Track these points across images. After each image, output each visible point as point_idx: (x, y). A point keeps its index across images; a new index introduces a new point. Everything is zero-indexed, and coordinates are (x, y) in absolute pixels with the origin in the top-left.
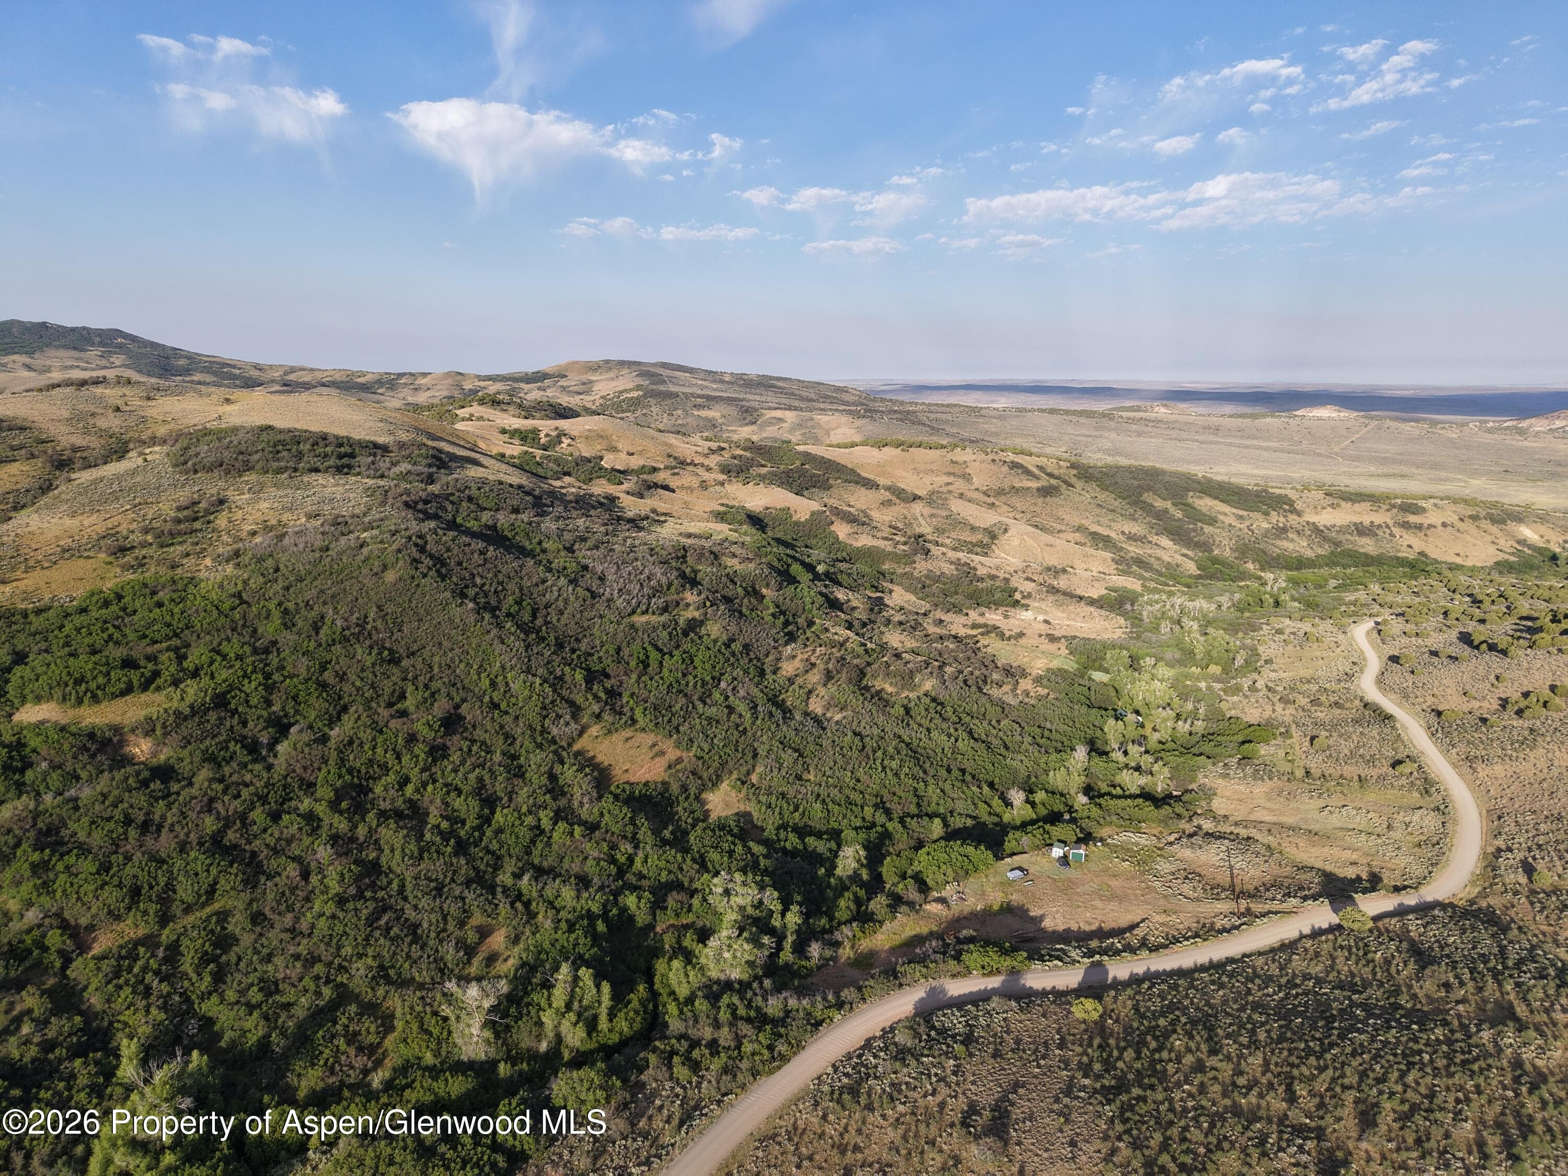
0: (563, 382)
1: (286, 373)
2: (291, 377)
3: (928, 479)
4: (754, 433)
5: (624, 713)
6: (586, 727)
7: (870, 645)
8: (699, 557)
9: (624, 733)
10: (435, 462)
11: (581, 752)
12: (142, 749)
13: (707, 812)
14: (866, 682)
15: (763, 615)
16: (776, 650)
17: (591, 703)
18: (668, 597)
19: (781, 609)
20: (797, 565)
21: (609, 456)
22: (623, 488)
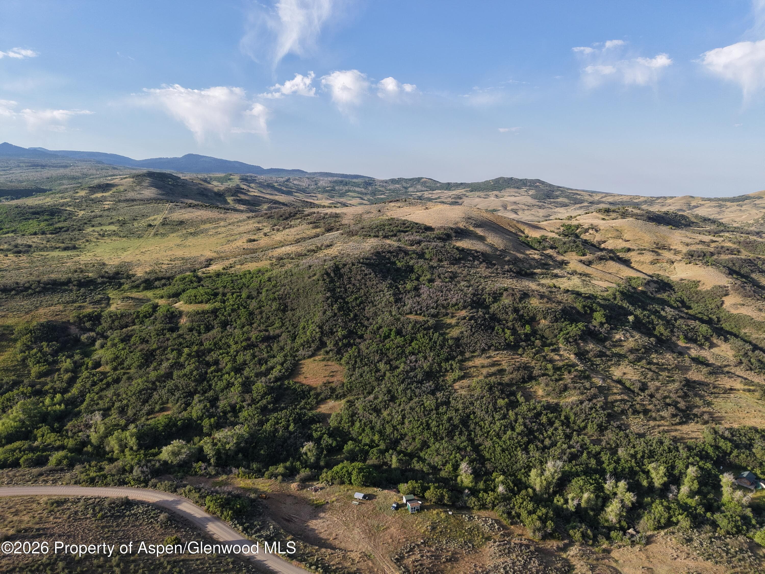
1: (602, 197)
2: (603, 199)
5: (342, 355)
6: (317, 355)
7: (581, 367)
8: (508, 295)
9: (330, 363)
10: (444, 237)
11: (301, 364)
12: (184, 321)
13: (316, 408)
14: (528, 385)
15: (508, 332)
16: (484, 351)
17: (330, 346)
18: (444, 311)
19: (534, 332)
20: (602, 312)
21: (610, 241)
22: (583, 258)
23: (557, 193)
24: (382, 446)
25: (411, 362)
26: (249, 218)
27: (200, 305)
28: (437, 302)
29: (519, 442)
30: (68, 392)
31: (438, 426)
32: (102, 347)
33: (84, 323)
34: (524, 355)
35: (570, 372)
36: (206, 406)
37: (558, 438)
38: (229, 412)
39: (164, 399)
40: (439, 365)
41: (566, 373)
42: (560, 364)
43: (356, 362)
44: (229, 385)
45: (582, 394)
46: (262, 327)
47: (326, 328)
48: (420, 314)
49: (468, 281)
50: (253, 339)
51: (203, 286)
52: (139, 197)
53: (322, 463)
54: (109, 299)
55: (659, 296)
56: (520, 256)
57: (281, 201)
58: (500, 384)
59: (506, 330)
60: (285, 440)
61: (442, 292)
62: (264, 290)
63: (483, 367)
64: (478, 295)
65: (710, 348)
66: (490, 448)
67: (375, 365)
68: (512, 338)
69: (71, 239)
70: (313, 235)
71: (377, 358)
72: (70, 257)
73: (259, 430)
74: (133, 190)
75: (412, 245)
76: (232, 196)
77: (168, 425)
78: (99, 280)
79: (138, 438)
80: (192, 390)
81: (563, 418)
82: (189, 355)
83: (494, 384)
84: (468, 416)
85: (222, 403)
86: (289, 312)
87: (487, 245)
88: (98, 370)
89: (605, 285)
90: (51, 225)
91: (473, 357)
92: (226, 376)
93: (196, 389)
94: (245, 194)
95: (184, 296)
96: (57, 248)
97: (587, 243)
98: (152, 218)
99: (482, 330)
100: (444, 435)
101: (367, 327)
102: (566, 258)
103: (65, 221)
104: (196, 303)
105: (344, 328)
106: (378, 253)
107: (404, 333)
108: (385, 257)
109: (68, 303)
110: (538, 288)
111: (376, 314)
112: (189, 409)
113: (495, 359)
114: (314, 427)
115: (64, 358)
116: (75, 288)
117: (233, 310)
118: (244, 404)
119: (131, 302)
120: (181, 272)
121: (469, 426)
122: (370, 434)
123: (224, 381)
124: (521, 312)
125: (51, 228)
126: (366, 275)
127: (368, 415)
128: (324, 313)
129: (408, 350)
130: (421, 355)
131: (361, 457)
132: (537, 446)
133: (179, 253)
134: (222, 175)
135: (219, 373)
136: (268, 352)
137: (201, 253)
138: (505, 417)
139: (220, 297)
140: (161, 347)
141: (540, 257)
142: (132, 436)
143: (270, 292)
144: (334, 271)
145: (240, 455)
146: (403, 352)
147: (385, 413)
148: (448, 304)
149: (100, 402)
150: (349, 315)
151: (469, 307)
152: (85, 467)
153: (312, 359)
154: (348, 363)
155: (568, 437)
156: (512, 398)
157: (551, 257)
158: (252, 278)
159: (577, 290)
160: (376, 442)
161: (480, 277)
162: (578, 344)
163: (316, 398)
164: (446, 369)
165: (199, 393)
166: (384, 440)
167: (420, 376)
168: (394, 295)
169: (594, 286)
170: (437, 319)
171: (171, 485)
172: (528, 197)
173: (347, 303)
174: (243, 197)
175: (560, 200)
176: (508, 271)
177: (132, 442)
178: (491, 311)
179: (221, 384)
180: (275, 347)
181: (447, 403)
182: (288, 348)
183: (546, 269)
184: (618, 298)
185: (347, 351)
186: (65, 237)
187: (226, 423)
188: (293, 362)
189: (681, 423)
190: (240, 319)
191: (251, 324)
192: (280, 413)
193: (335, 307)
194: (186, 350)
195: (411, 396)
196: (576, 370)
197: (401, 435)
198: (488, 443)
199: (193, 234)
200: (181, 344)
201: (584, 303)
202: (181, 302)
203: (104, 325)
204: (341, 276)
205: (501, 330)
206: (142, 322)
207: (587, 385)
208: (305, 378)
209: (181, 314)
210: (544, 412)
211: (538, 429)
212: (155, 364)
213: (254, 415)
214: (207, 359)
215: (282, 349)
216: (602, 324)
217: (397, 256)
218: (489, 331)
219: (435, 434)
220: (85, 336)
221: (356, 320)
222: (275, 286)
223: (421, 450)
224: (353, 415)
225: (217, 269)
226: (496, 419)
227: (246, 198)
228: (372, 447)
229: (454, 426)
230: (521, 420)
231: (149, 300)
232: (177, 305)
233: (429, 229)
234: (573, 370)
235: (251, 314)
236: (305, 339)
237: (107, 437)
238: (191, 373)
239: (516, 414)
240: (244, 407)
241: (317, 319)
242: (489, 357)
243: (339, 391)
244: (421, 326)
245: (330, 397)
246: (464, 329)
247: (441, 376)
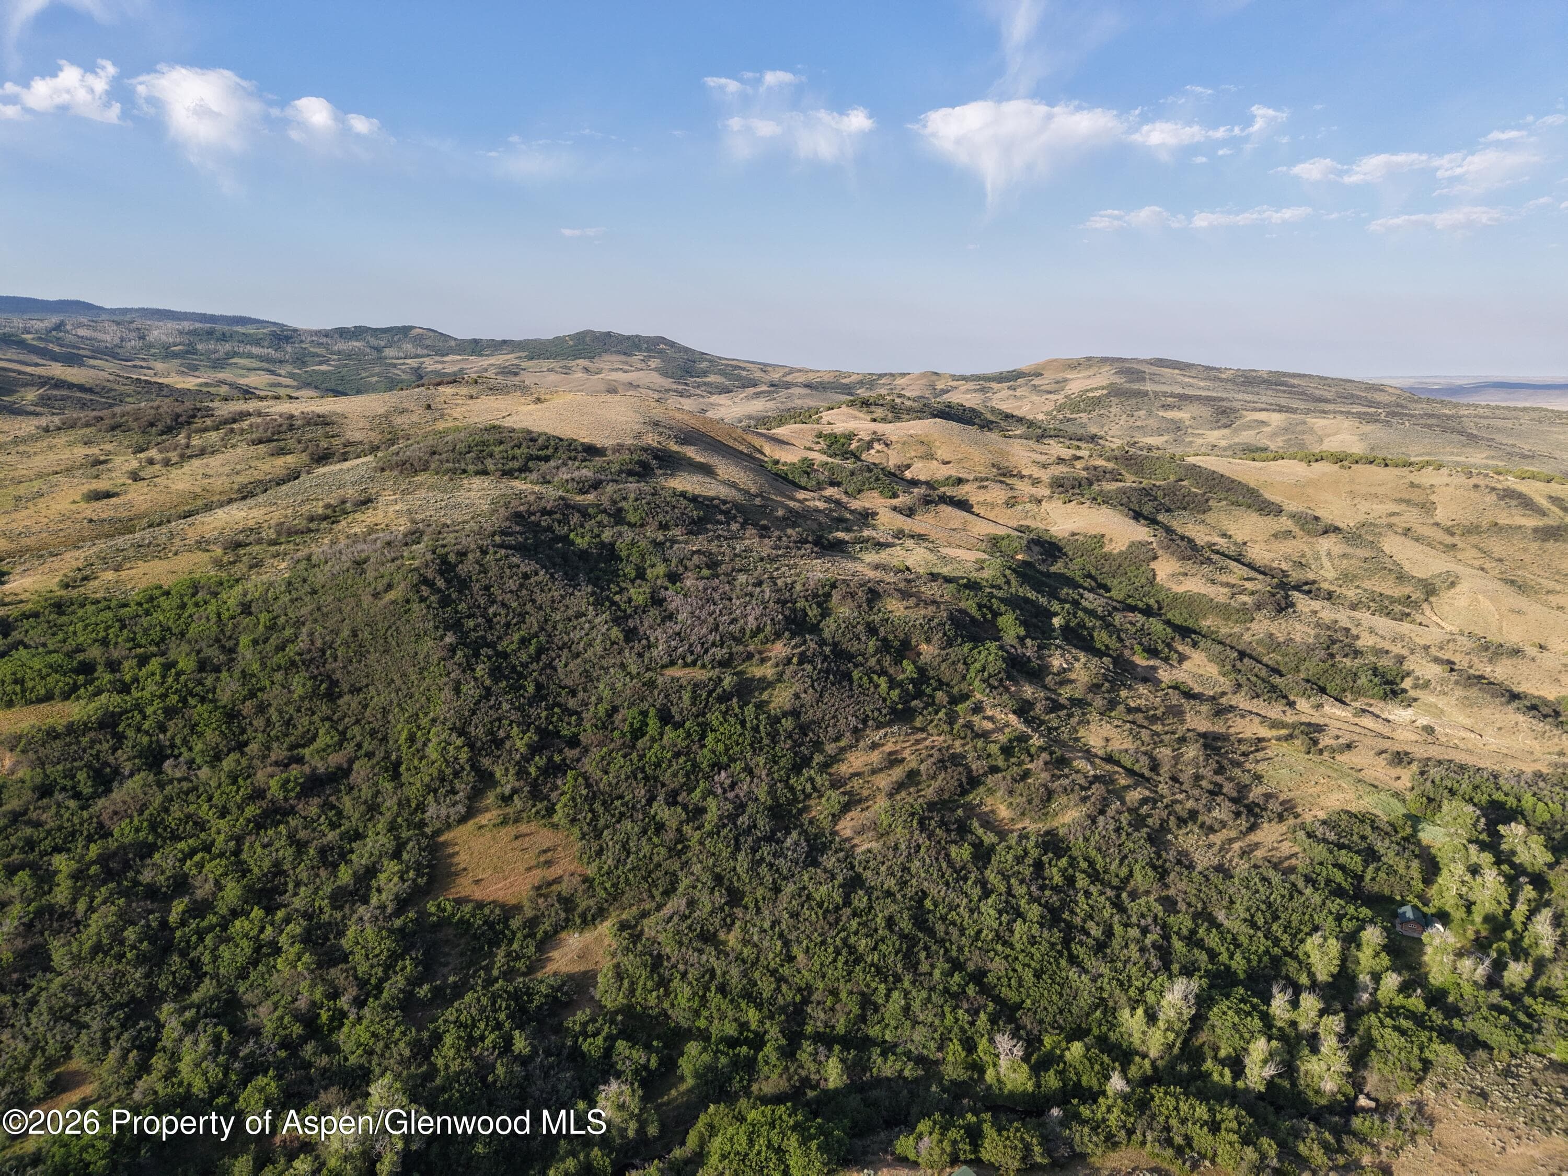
0: (1036, 382)
1: (785, 375)
2: (788, 378)
3: (1364, 506)
4: (1224, 437)
5: (550, 800)
6: (480, 812)
7: (1038, 740)
8: (843, 597)
9: (523, 828)
10: (637, 468)
11: (445, 844)
13: (543, 962)
14: (973, 797)
15: (881, 681)
16: (857, 733)
17: (507, 780)
18: (741, 648)
19: (923, 675)
20: (1011, 615)
21: (919, 465)
22: (895, 502)
23: (704, 365)
25: (724, 789)
26: (45, 430)
27: (48, 708)
28: (717, 629)
29: (1052, 946)
34: (932, 730)
35: (1030, 755)
36: (218, 1039)
37: (1106, 913)
39: (51, 1046)
40: (787, 785)
41: (1025, 758)
42: (1003, 738)
43: (593, 813)
45: (1083, 800)
46: (278, 752)
47: (477, 731)
48: (694, 663)
50: (273, 792)
51: (27, 646)
55: (1053, 569)
56: (792, 504)
58: (928, 808)
59: (874, 677)
61: (715, 603)
62: (244, 639)
63: (874, 772)
64: (786, 602)
65: (1180, 662)
66: (1009, 978)
67: (647, 814)
68: (892, 694)
70: (282, 473)
71: (641, 792)
75: (582, 492)
80: (141, 993)
81: (1083, 864)
82: (78, 877)
83: (923, 810)
86: (347, 698)
87: (723, 483)
89: (969, 555)
91: (842, 750)
93: (152, 988)
97: (881, 471)
99: (833, 684)
101: (578, 714)
102: (866, 503)
104: (30, 702)
105: (525, 725)
106: (518, 517)
107: (677, 718)
108: (538, 524)
110: (877, 574)
111: (588, 676)
113: (886, 749)
114: (572, 1024)
117: (170, 712)
118: (341, 1003)
122: (728, 1009)
123: (241, 941)
124: (882, 633)
126: (526, 576)
127: (694, 955)
128: (457, 690)
129: (704, 757)
130: (739, 766)
131: (740, 1079)
135: (212, 919)
136: (334, 825)
139: (104, 677)
141: (824, 505)
144: (441, 573)
146: (695, 765)
147: (732, 939)
148: (743, 630)
150: (523, 687)
151: (787, 634)
153: (471, 823)
154: (574, 821)
156: (970, 837)
157: (840, 503)
158: (183, 606)
161: (761, 560)
162: (1008, 690)
163: (532, 935)
164: (804, 791)
165: (168, 997)
166: (769, 1016)
167: (763, 823)
168: (616, 621)
169: (954, 559)
170: (734, 671)
172: (654, 374)
173: (505, 655)
175: (711, 378)
176: (800, 541)
178: (826, 635)
180: (349, 805)
181: (854, 883)
182: (390, 803)
183: (853, 530)
185: (556, 788)
188: (424, 842)
189: (1252, 828)
190: (201, 735)
191: (241, 746)
192: (460, 1005)
193: (481, 670)
194: (61, 863)
195: (774, 882)
196: (1037, 748)
197: (800, 990)
198: (997, 965)
200: (31, 844)
201: (976, 600)
204: (464, 585)
205: (864, 679)
207: (1079, 778)
208: (476, 882)
210: (1047, 859)
211: (1061, 905)
213: (390, 1032)
214: (146, 879)
215: (373, 808)
216: (1022, 640)
217: (565, 521)
218: (846, 685)
221: (546, 699)
222: (272, 627)
224: (656, 962)
225: (40, 588)
226: (974, 898)
228: (755, 1045)
229: (908, 937)
230: (1020, 890)
233: (591, 451)
234: (1031, 748)
235: (231, 715)
236: (432, 772)
238: (117, 938)
239: (1002, 876)
240: (344, 1015)
241: (442, 711)
242: (874, 746)
243: (584, 903)
244: (710, 693)
245: (566, 924)
246: (797, 687)
247: (800, 812)
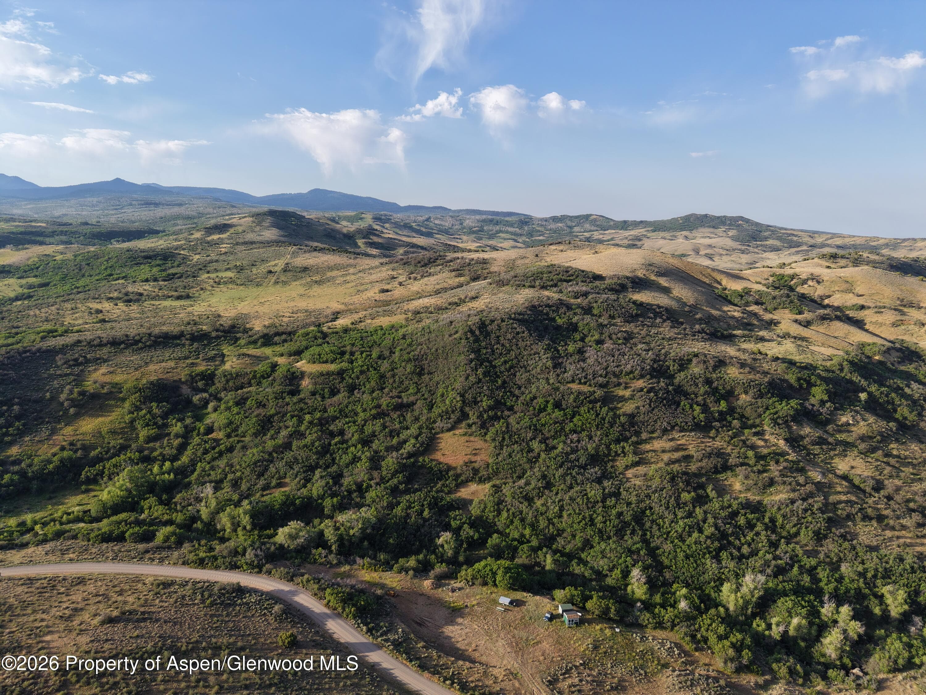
5: (488, 429)
6: (457, 428)
7: (792, 457)
8: (699, 362)
9: (472, 438)
10: (618, 287)
11: (438, 438)
12: (306, 383)
13: (456, 491)
14: (722, 476)
15: (697, 409)
16: (665, 431)
17: (473, 418)
18: (615, 380)
19: (731, 410)
20: (824, 387)
21: (837, 296)
22: (799, 317)
23: (767, 234)
24: (535, 543)
25: (572, 442)
26: (382, 264)
27: (324, 365)
28: (606, 368)
29: (707, 548)
30: (178, 459)
31: (605, 522)
32: (215, 410)
33: (196, 382)
34: (717, 439)
35: (777, 462)
36: (328, 483)
37: (760, 545)
38: (355, 491)
39: (282, 472)
40: (608, 447)
41: (772, 463)
42: (765, 451)
43: (504, 439)
44: (355, 460)
45: (794, 491)
46: (395, 393)
47: (469, 396)
48: (585, 383)
49: (648, 343)
50: (384, 406)
51: (328, 343)
52: (259, 239)
53: (461, 559)
54: (223, 356)
55: (903, 368)
56: (715, 312)
57: (419, 244)
58: (685, 473)
59: (695, 406)
60: (418, 528)
61: (613, 356)
62: (398, 349)
63: (664, 451)
64: (660, 361)
66: (669, 553)
67: (527, 444)
68: (702, 416)
69: (185, 287)
70: (456, 284)
71: (530, 435)
72: (183, 307)
73: (388, 515)
74: (253, 231)
75: (576, 297)
76: (364, 238)
77: (285, 503)
78: (214, 334)
79: (252, 517)
80: (313, 464)
81: (767, 520)
82: (311, 423)
83: (678, 473)
84: (643, 512)
85: (346, 481)
86: (426, 376)
87: (673, 298)
88: (210, 436)
89: (828, 352)
90: (164, 270)
91: (651, 438)
92: (352, 449)
93: (318, 463)
94: (378, 236)
95: (307, 354)
96: (169, 297)
97: (805, 298)
98: (273, 263)
99: (664, 405)
100: (612, 534)
101: (518, 397)
102: (776, 316)
103: (178, 266)
104: (320, 363)
105: (490, 397)
106: (534, 306)
107: (564, 406)
108: (542, 311)
109: (180, 359)
110: (738, 354)
111: (529, 381)
112: (309, 485)
113: (679, 442)
114: (452, 514)
115: (174, 421)
116: (187, 342)
117: (362, 372)
118: (372, 483)
119: (248, 360)
120: (304, 327)
121: (644, 525)
122: (520, 528)
123: (350, 455)
124: (715, 384)
125: (164, 274)
126: (518, 333)
127: (517, 503)
128: (467, 378)
129: (569, 426)
130: (584, 434)
131: (508, 554)
132: (731, 554)
133: (302, 304)
134: (353, 213)
135: (345, 445)
136: (400, 423)
137: (327, 305)
138: (690, 515)
139: (347, 356)
140: (280, 413)
141: (741, 315)
142: (245, 513)
143: (405, 352)
144: (479, 328)
145: (366, 543)
146: (563, 429)
147: (539, 503)
148: (621, 372)
149: (212, 473)
150: (497, 382)
151: (648, 377)
152: (194, 546)
153: (452, 432)
154: (494, 440)
155: (774, 545)
156: (700, 492)
157: (755, 315)
158: (384, 334)
159: (790, 357)
160: (527, 537)
161: (663, 339)
162: (789, 427)
163: (456, 480)
164: (616, 452)
165: (321, 467)
166: (537, 535)
167: (583, 460)
168: (553, 358)
169: (813, 353)
170: (605, 390)
171: (288, 573)
172: (728, 239)
173: (495, 367)
174: (376, 239)
175: (770, 242)
176: (699, 332)
177: (246, 520)
178: (676, 381)
179: (346, 459)
180: (409, 416)
181: (617, 495)
182: (424, 418)
183: (750, 330)
184: (846, 370)
185: (493, 425)
186: (178, 284)
187: (351, 504)
188: (429, 435)
190: (370, 382)
191: (382, 389)
192: (413, 495)
193: (480, 371)
194: (308, 417)
195: (571, 484)
196: (787, 460)
197: (558, 530)
198: (668, 547)
199: (318, 283)
200: (302, 409)
201: (799, 375)
202: (304, 361)
203: (218, 385)
204: (488, 334)
205: (688, 406)
206: (259, 384)
207: (801, 480)
208: (443, 455)
209: (303, 374)
210: (743, 511)
211: (733, 534)
212: (272, 432)
213: (383, 496)
214: (331, 428)
215: (417, 419)
216: (822, 403)
217: (557, 311)
218: (673, 407)
219: (600, 531)
220: (198, 397)
221: (505, 388)
222: (410, 345)
223: (583, 550)
224: (500, 502)
225: (345, 324)
226: (679, 517)
227: (380, 240)
228: (522, 543)
229: (625, 523)
230: (711, 520)
231: (267, 358)
232: (299, 364)
233: (598, 278)
234: (782, 459)
235: (382, 376)
236: (444, 409)
237: (218, 513)
238: (313, 444)
239: (705, 512)
240: (371, 487)
241: (458, 385)
242: (672, 440)
243: (483, 473)
244: (585, 398)
245: (472, 480)
246: (640, 403)
247: (609, 460)
